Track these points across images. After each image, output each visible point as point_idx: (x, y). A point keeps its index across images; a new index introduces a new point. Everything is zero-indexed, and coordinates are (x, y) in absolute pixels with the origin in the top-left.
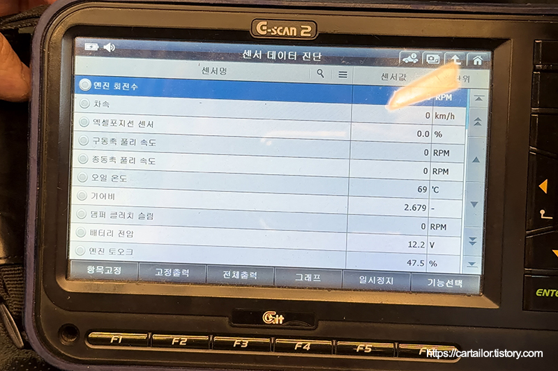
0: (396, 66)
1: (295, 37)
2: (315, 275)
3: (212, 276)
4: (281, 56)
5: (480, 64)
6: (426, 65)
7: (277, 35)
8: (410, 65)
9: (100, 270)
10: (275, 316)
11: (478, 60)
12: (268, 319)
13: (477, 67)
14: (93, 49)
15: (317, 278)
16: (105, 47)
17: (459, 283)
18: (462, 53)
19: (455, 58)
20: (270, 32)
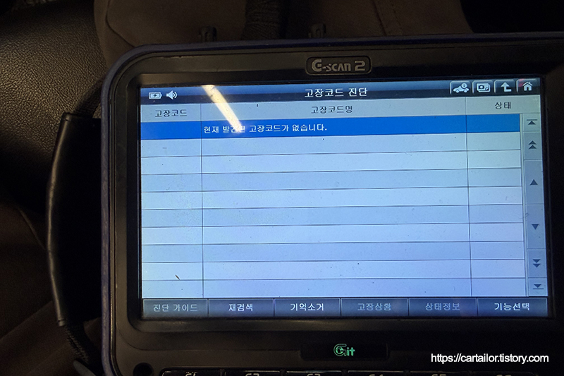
0: (449, 95)
1: (350, 72)
5: (530, 89)
6: (477, 94)
7: (332, 72)
8: (462, 94)
10: (345, 348)
11: (528, 86)
12: (339, 351)
13: (528, 93)
14: (156, 98)
16: (168, 95)
17: (526, 306)
18: (512, 80)
19: (505, 85)
20: (325, 70)
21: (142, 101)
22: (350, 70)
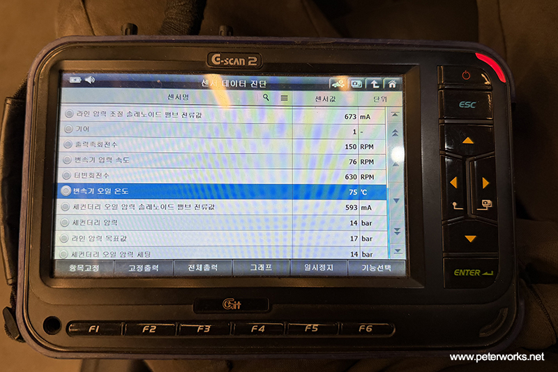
0: (328, 90)
1: (244, 66)
2: (267, 265)
3: (179, 270)
4: (233, 84)
5: (394, 87)
6: (352, 89)
7: (229, 65)
8: (338, 89)
9: (81, 268)
10: (233, 302)
11: (392, 84)
12: (227, 305)
13: (392, 89)
14: (76, 82)
15: (269, 267)
16: (86, 80)
17: (388, 267)
18: (379, 79)
19: (374, 83)
20: (223, 63)
21: (63, 84)
22: (244, 64)
